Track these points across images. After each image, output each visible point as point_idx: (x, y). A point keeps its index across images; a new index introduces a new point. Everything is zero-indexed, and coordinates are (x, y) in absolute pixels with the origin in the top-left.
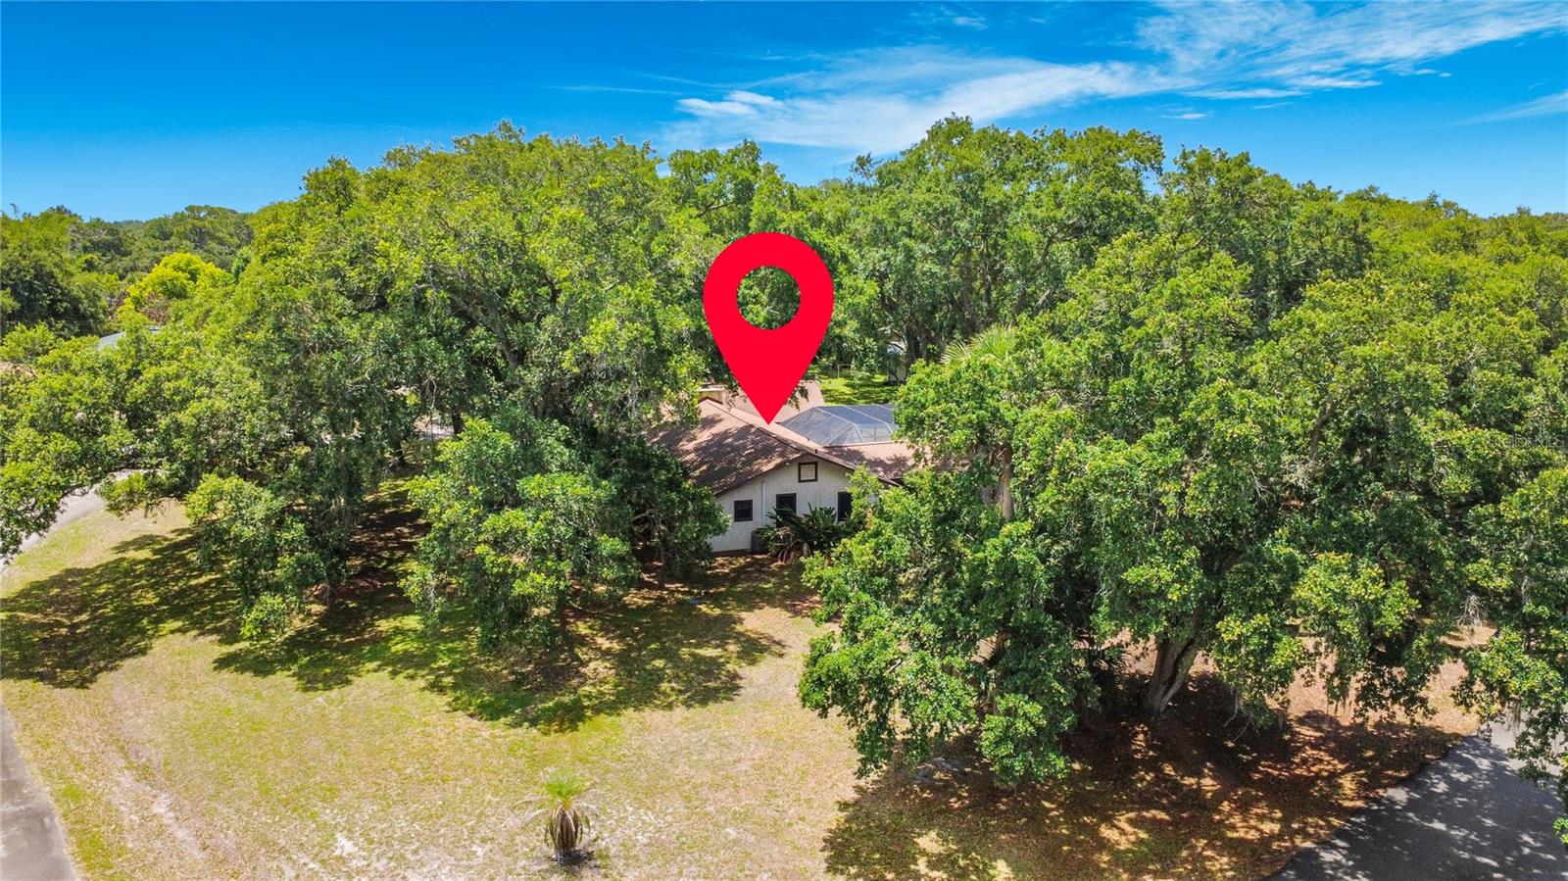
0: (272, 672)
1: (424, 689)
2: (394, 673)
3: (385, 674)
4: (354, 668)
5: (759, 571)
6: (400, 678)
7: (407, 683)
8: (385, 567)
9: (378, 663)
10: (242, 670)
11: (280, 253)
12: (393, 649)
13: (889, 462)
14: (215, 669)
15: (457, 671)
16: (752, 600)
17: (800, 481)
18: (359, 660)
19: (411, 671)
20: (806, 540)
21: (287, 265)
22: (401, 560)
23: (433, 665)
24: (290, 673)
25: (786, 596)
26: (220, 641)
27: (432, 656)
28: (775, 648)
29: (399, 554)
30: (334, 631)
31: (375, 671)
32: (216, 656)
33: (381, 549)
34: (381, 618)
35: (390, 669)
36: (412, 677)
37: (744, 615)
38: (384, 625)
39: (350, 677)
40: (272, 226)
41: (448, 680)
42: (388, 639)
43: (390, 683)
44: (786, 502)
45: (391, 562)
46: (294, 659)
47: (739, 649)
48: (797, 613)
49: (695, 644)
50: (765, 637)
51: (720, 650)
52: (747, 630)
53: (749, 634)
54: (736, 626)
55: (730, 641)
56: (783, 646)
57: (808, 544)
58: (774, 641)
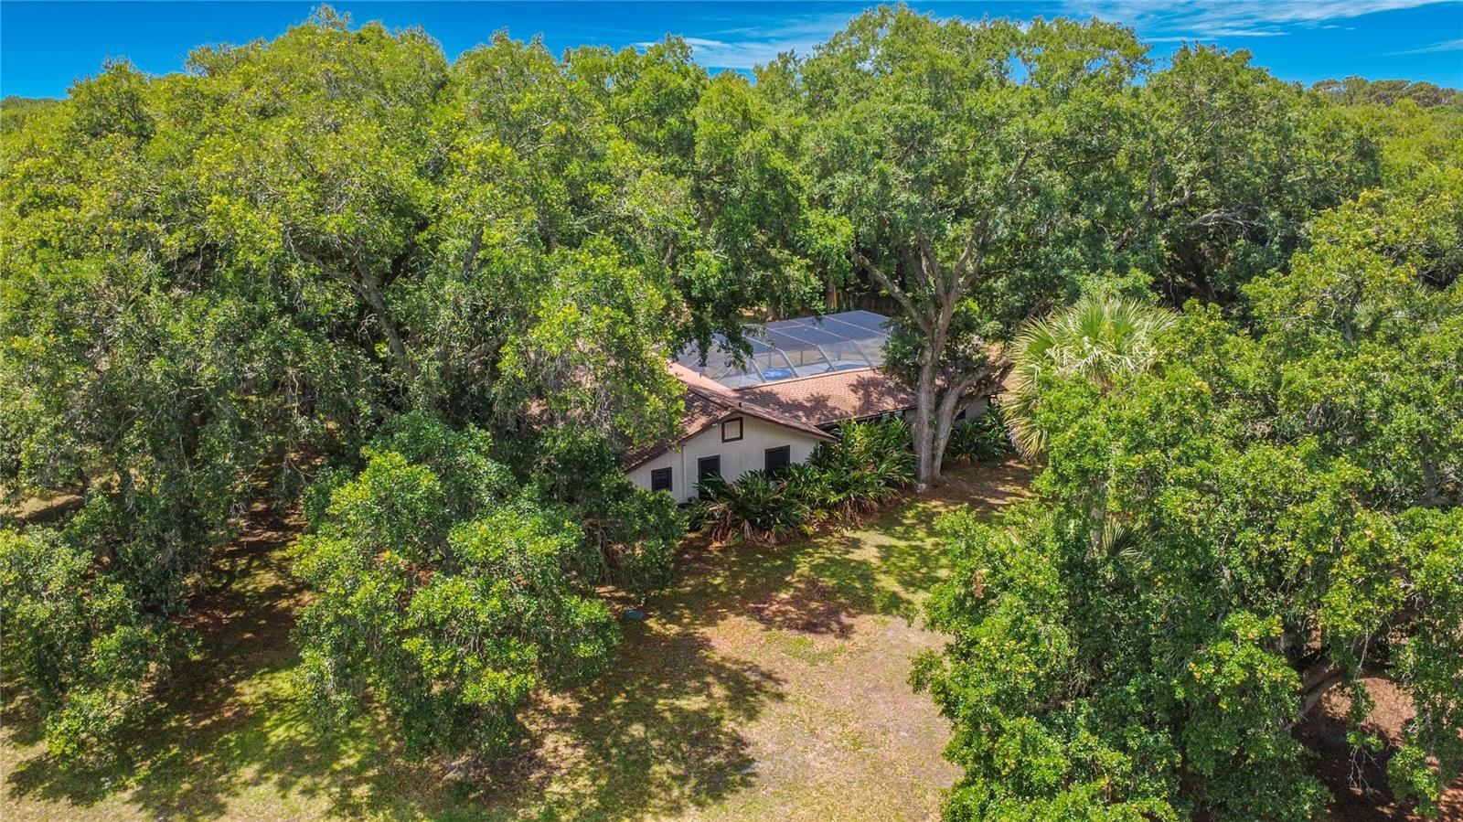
0: (98, 794)
1: (329, 813)
2: (284, 786)
3: (268, 788)
4: (223, 778)
5: (699, 559)
6: (294, 793)
7: (303, 800)
8: (224, 586)
9: (256, 766)
10: (52, 794)
11: (46, 202)
12: (273, 739)
13: (808, 405)
14: (12, 795)
15: (371, 773)
16: (708, 605)
17: (724, 441)
18: (227, 762)
19: (306, 781)
20: (746, 517)
21: (60, 220)
22: (246, 573)
23: (337, 767)
24: (127, 795)
25: (746, 597)
26: (14, 738)
27: (329, 750)
28: (768, 685)
29: (242, 562)
30: (179, 707)
31: (256, 783)
32: (11, 768)
33: (216, 557)
34: (239, 678)
35: (276, 777)
36: (310, 792)
37: (708, 631)
38: (250, 691)
39: (222, 798)
40: (29, 162)
41: (362, 792)
42: (258, 718)
43: (278, 805)
44: (709, 466)
45: (231, 576)
46: (127, 766)
47: (727, 693)
48: (769, 623)
49: (669, 691)
50: (750, 669)
51: (704, 697)
52: (723, 659)
53: (728, 665)
54: (706, 653)
55: (710, 679)
56: (777, 681)
57: (750, 521)
58: (763, 674)
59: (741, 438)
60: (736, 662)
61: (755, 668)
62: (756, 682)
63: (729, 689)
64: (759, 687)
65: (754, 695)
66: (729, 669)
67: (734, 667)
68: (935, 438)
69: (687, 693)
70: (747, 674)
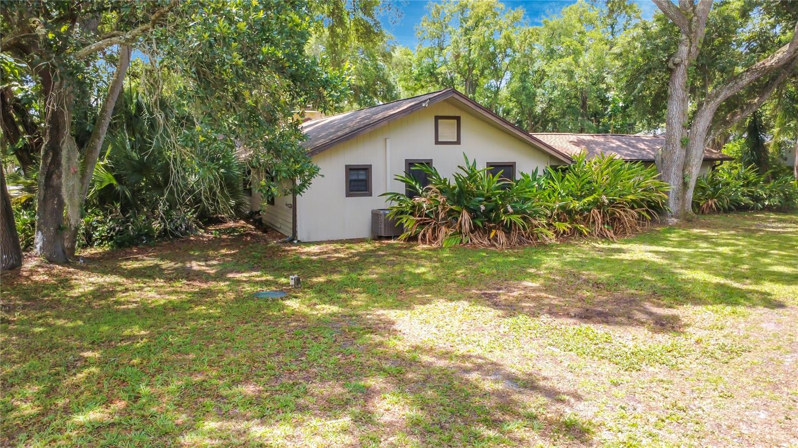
17: (438, 144)
47: (414, 412)
48: (511, 309)
49: (255, 401)
50: (479, 368)
51: (345, 421)
52: (416, 348)
53: (426, 358)
54: (378, 339)
55: (375, 382)
56: (553, 395)
57: (470, 211)
58: (511, 378)
59: (458, 142)
60: (446, 355)
61: (493, 369)
62: (500, 395)
63: (424, 405)
64: (507, 406)
65: (494, 424)
66: (429, 366)
67: (442, 363)
68: (686, 165)
69: (301, 409)
70: (474, 376)
